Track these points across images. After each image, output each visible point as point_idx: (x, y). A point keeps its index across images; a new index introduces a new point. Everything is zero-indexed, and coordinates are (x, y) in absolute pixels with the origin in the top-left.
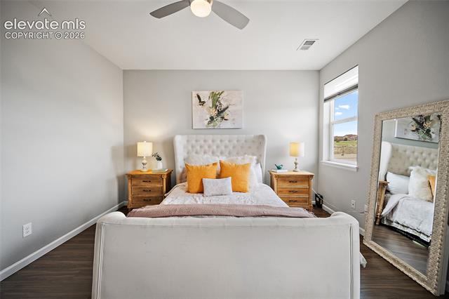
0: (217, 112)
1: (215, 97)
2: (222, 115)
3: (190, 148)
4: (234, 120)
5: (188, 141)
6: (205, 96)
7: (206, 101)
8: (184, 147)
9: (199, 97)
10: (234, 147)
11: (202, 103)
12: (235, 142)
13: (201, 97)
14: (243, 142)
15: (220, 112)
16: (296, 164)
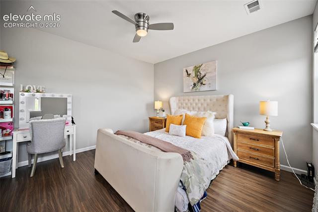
0: (198, 80)
1: (197, 69)
2: (201, 81)
3: (180, 105)
4: (209, 84)
5: (179, 100)
6: (191, 70)
7: (191, 73)
8: (177, 104)
9: (187, 71)
10: (208, 105)
11: (189, 75)
12: (209, 101)
13: (188, 71)
14: (215, 100)
15: (200, 80)
16: (266, 123)
